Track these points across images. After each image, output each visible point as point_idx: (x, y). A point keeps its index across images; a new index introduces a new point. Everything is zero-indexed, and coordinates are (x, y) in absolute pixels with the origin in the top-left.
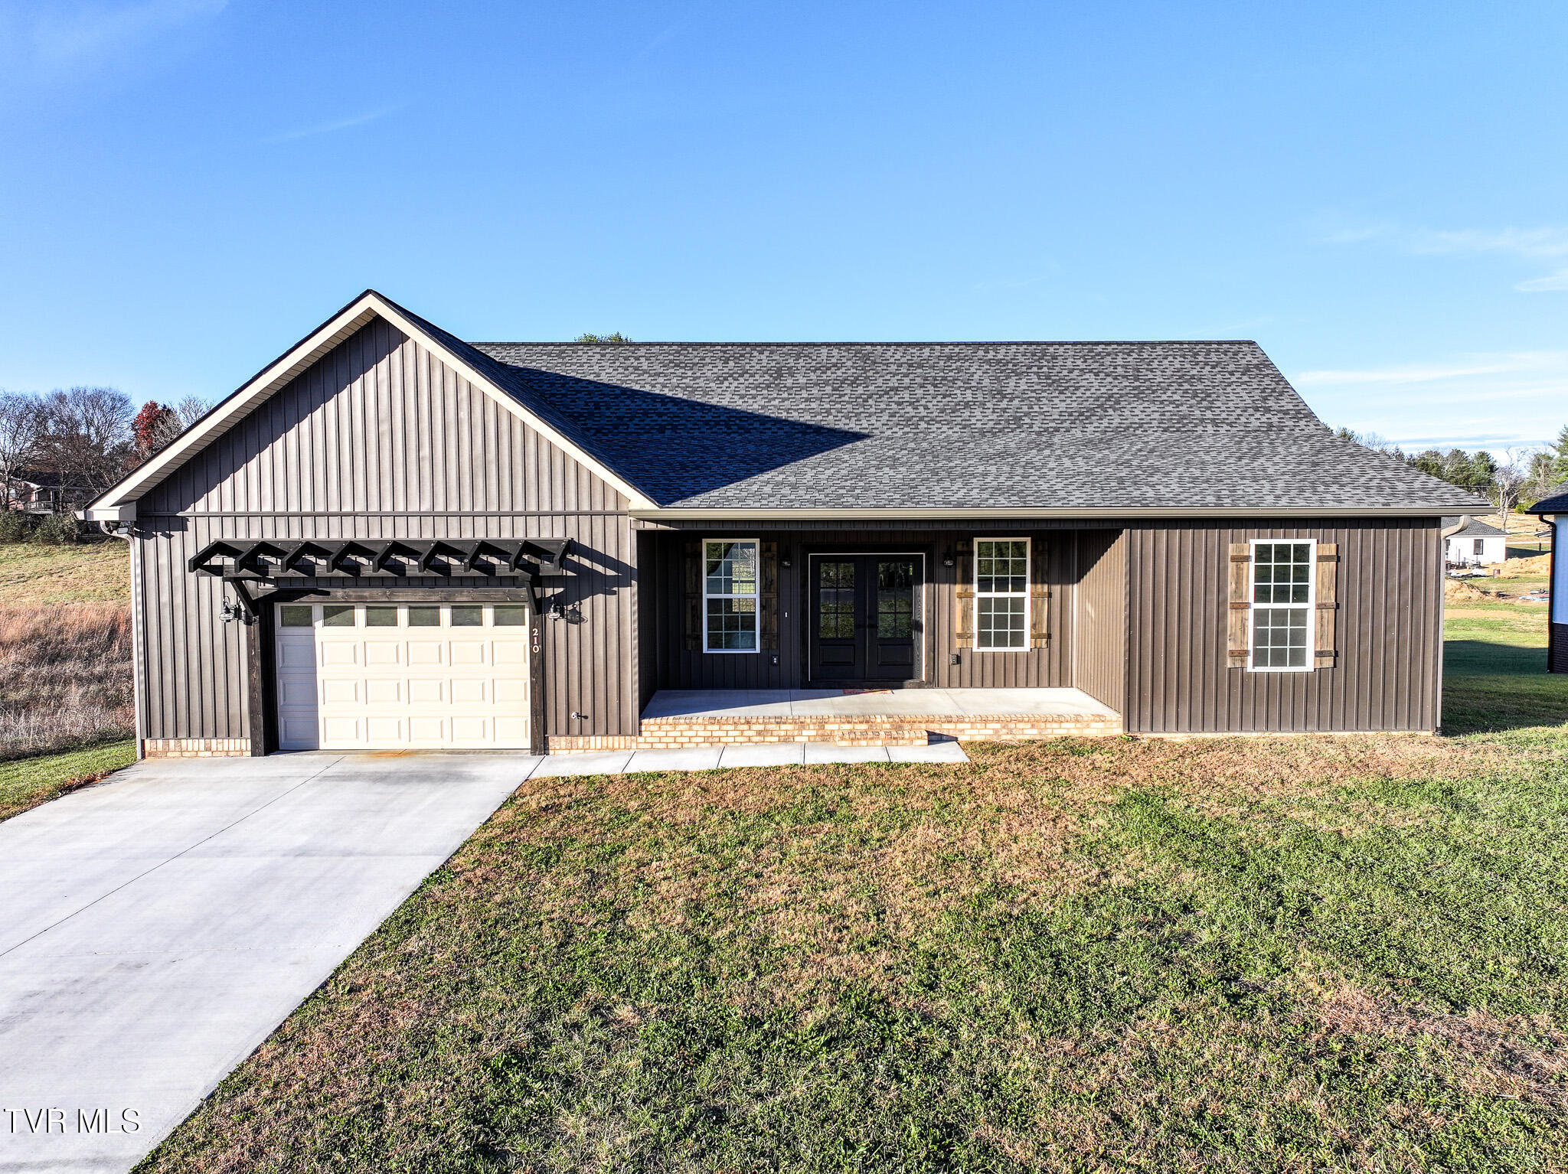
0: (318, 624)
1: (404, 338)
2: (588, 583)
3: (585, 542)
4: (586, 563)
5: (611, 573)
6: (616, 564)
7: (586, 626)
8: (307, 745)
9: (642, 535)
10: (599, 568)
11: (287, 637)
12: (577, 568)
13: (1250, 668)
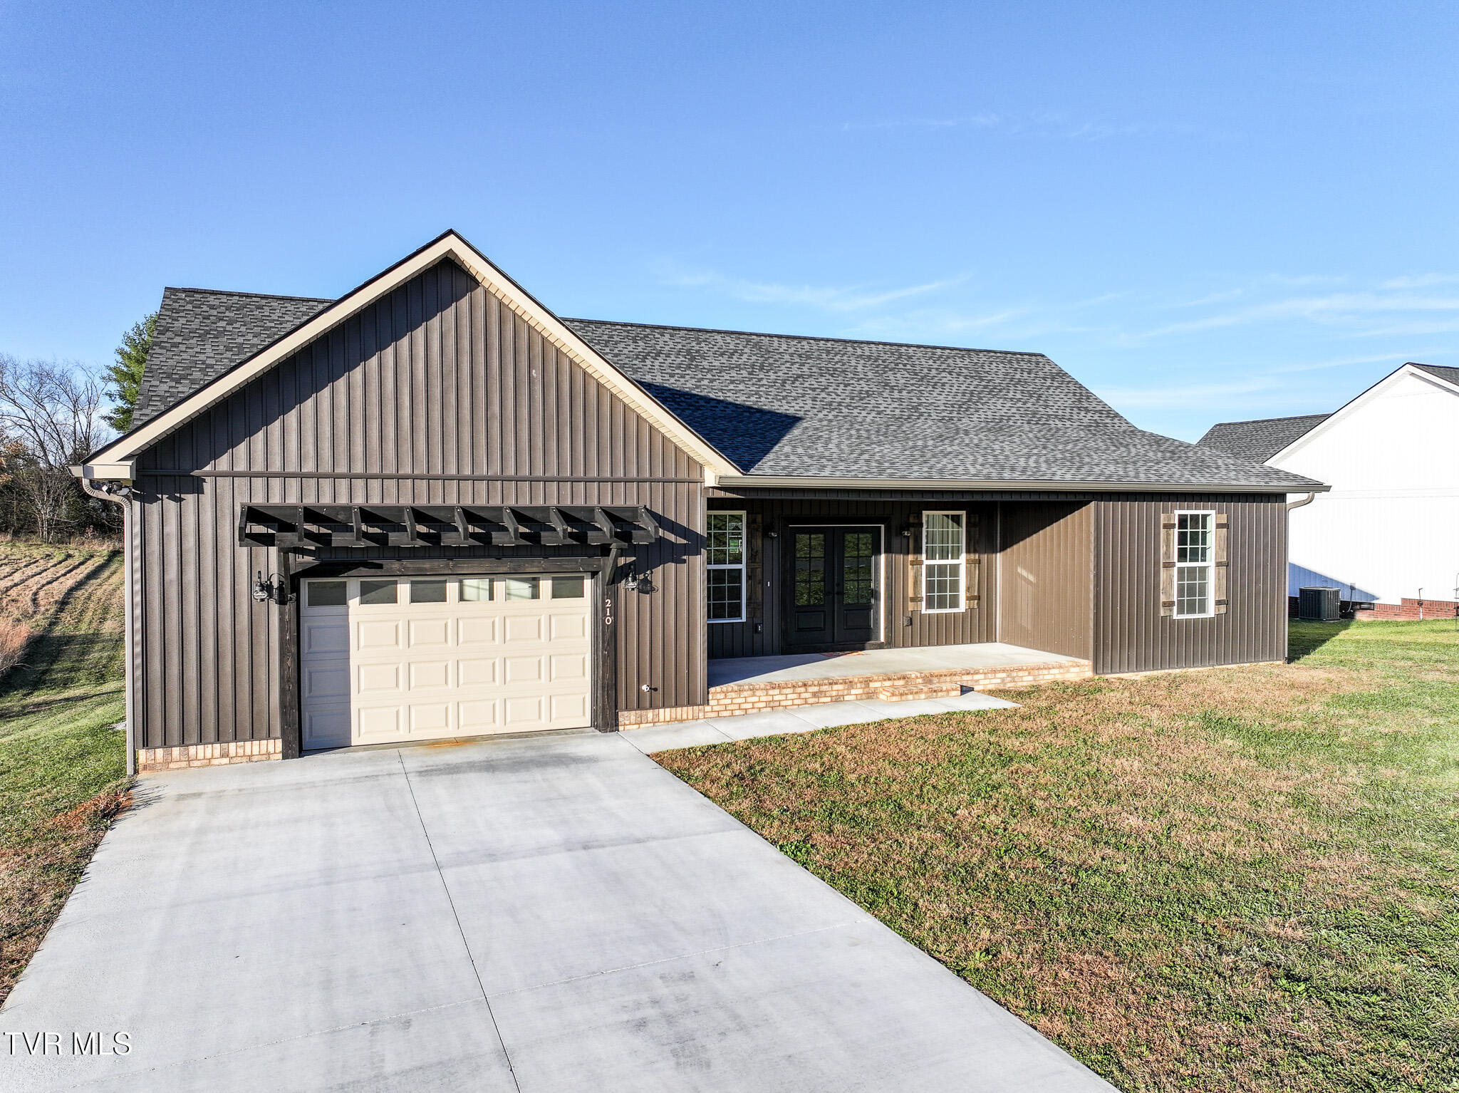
0: (354, 603)
1: (476, 282)
2: (660, 552)
3: (658, 509)
4: (661, 530)
5: (682, 541)
6: (687, 533)
7: (658, 595)
8: (337, 742)
9: (712, 503)
10: (671, 535)
11: (316, 617)
12: (650, 535)
13: (1176, 616)
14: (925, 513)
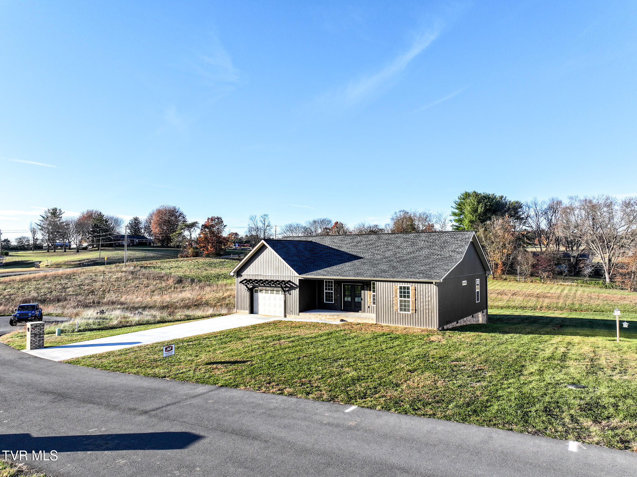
0: (259, 293)
1: (267, 247)
2: (292, 288)
3: (292, 281)
4: (292, 284)
5: (295, 286)
6: (296, 285)
7: (292, 295)
8: (257, 313)
9: (299, 280)
10: (293, 285)
11: (255, 294)
12: (291, 285)
13: (399, 312)
14: (372, 282)
